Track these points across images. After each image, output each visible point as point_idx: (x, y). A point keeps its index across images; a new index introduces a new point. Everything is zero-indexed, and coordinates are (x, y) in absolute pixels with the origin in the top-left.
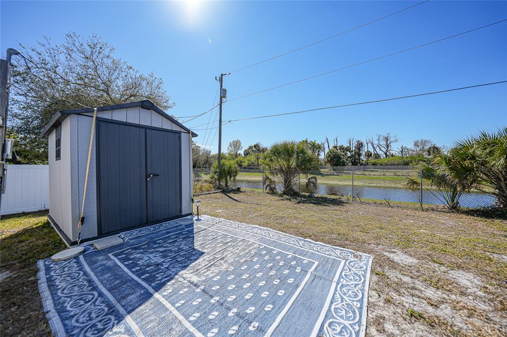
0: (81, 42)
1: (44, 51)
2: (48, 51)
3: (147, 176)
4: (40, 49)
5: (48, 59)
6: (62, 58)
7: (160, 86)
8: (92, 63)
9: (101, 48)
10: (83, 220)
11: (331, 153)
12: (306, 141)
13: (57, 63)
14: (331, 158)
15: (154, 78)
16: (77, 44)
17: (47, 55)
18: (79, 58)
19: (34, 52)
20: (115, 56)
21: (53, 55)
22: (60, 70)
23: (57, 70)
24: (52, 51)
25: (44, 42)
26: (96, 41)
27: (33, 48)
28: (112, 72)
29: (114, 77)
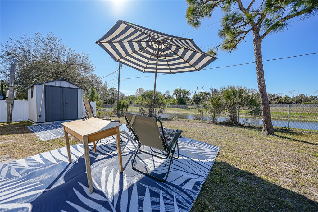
0: (43, 37)
1: (23, 42)
2: (25, 41)
3: (63, 104)
4: (21, 40)
5: (25, 46)
6: (33, 45)
7: (88, 58)
8: (49, 47)
9: (54, 39)
10: (40, 116)
11: (195, 96)
12: (180, 89)
13: (30, 48)
14: (195, 99)
15: (84, 55)
16: (41, 38)
17: (24, 43)
18: (42, 45)
19: (18, 42)
20: (61, 43)
21: (28, 44)
22: (32, 51)
23: (30, 51)
24: (27, 41)
25: (23, 37)
26: (51, 36)
27: (17, 40)
28: (60, 51)
29: (62, 54)
